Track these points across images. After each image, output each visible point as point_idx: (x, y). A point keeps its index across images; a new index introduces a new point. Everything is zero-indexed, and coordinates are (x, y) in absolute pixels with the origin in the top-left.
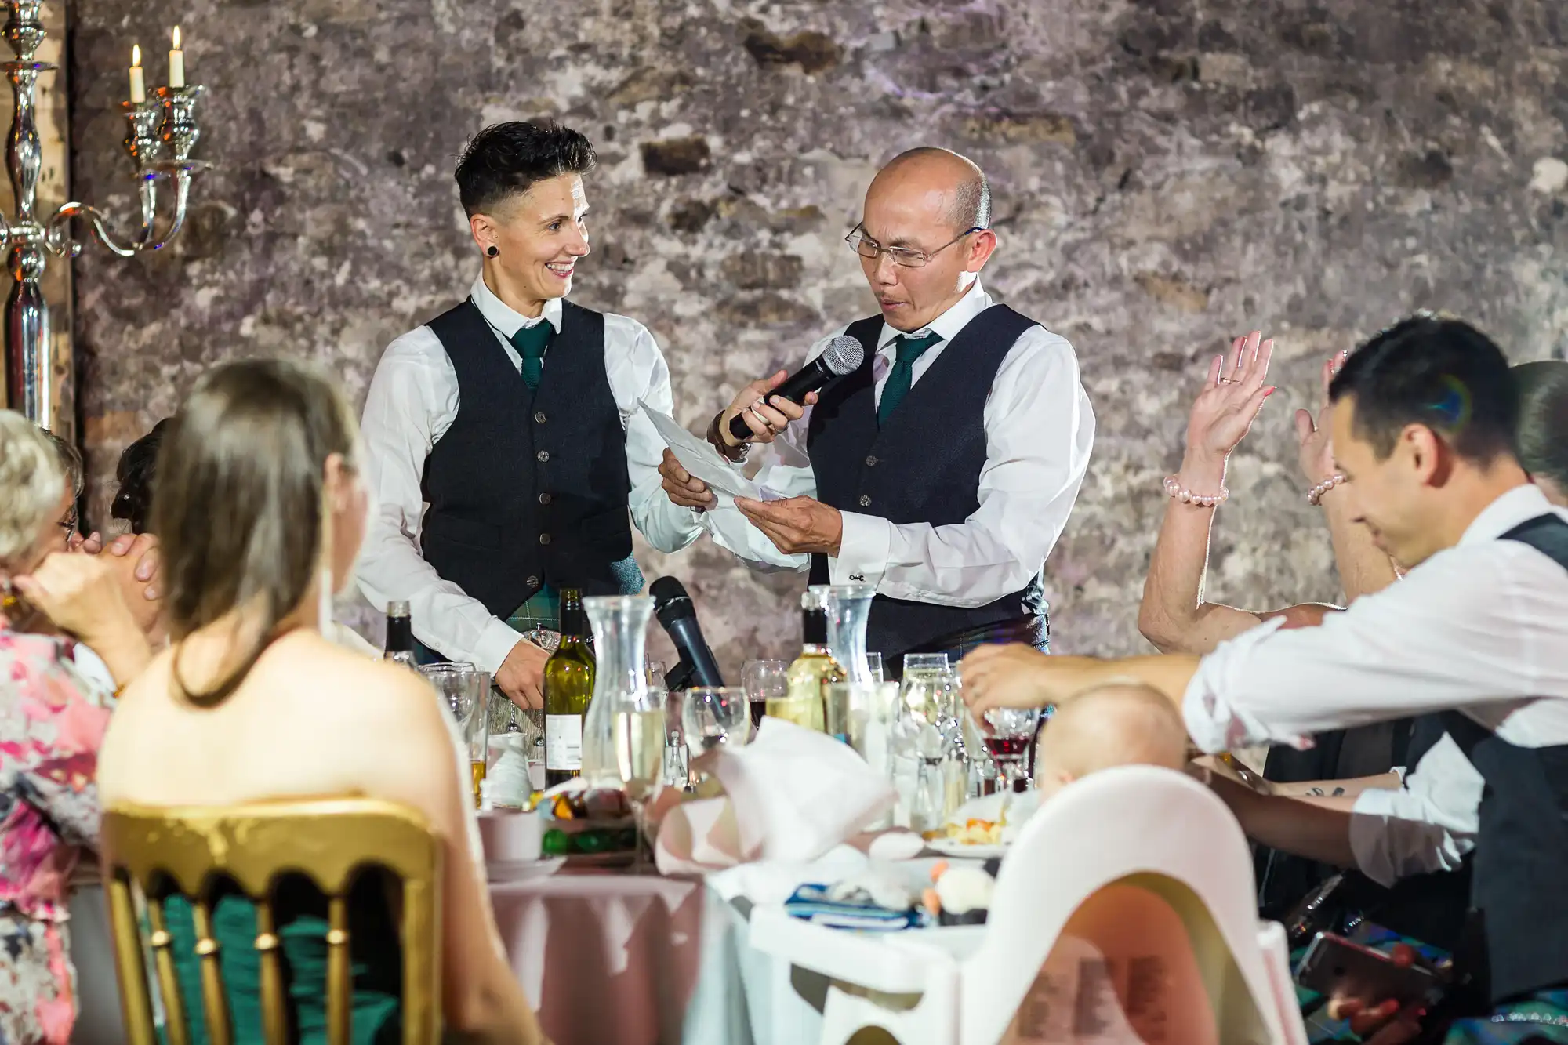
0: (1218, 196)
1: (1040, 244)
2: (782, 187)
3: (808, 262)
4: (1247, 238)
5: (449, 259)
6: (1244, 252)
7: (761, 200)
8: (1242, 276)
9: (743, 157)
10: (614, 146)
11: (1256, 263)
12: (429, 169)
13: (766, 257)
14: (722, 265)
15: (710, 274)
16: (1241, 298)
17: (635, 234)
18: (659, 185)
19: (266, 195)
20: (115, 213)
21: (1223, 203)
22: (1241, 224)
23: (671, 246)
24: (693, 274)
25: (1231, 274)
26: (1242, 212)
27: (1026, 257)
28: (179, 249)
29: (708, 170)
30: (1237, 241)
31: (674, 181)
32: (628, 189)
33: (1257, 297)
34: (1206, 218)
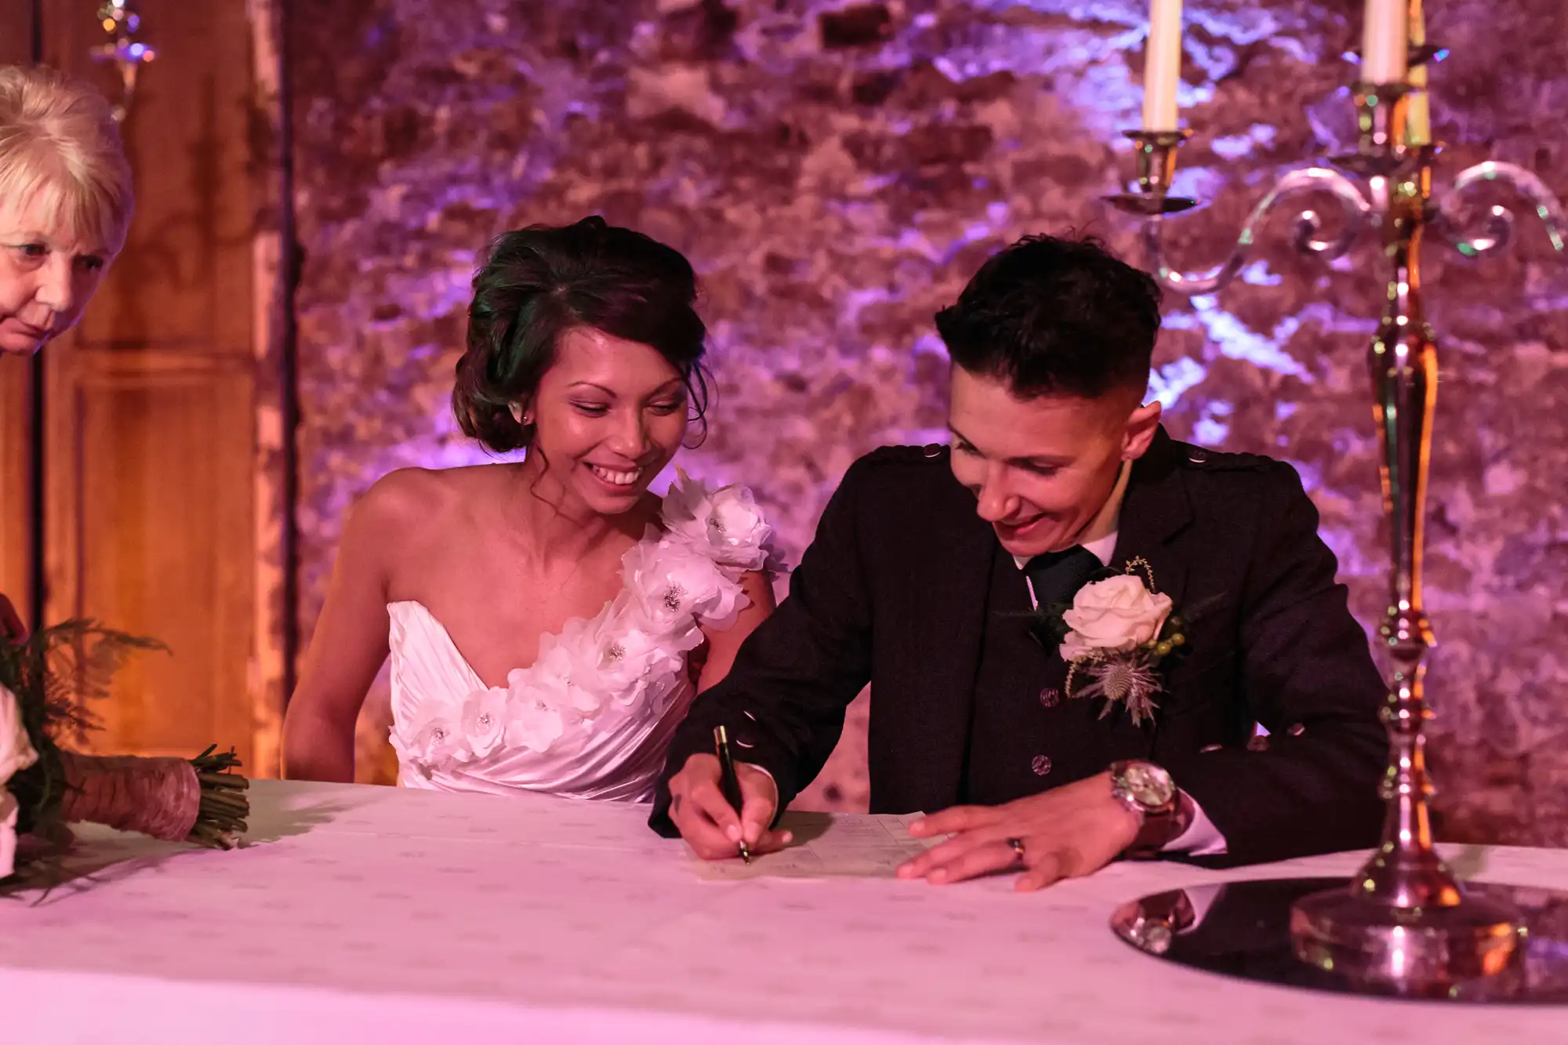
0: (1504, 25)
1: (1272, 99)
2: (968, 52)
3: (998, 131)
4: (1542, 75)
5: (622, 146)
6: (1536, 91)
7: (944, 65)
8: (1534, 124)
9: (926, 21)
10: (788, 18)
11: (1553, 105)
12: (603, 57)
13: (952, 129)
14: (903, 140)
15: (888, 151)
16: (1532, 149)
17: (812, 111)
18: (836, 58)
19: (451, 92)
20: (321, 116)
21: (1509, 35)
22: (1534, 57)
23: (848, 122)
24: (869, 151)
25: (1517, 120)
26: (1537, 43)
27: (1256, 113)
28: (377, 149)
29: (890, 37)
30: (1527, 82)
31: (853, 52)
32: (804, 64)
33: (1554, 148)
34: (1487, 56)
